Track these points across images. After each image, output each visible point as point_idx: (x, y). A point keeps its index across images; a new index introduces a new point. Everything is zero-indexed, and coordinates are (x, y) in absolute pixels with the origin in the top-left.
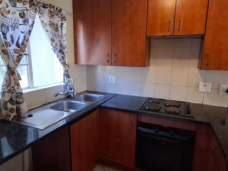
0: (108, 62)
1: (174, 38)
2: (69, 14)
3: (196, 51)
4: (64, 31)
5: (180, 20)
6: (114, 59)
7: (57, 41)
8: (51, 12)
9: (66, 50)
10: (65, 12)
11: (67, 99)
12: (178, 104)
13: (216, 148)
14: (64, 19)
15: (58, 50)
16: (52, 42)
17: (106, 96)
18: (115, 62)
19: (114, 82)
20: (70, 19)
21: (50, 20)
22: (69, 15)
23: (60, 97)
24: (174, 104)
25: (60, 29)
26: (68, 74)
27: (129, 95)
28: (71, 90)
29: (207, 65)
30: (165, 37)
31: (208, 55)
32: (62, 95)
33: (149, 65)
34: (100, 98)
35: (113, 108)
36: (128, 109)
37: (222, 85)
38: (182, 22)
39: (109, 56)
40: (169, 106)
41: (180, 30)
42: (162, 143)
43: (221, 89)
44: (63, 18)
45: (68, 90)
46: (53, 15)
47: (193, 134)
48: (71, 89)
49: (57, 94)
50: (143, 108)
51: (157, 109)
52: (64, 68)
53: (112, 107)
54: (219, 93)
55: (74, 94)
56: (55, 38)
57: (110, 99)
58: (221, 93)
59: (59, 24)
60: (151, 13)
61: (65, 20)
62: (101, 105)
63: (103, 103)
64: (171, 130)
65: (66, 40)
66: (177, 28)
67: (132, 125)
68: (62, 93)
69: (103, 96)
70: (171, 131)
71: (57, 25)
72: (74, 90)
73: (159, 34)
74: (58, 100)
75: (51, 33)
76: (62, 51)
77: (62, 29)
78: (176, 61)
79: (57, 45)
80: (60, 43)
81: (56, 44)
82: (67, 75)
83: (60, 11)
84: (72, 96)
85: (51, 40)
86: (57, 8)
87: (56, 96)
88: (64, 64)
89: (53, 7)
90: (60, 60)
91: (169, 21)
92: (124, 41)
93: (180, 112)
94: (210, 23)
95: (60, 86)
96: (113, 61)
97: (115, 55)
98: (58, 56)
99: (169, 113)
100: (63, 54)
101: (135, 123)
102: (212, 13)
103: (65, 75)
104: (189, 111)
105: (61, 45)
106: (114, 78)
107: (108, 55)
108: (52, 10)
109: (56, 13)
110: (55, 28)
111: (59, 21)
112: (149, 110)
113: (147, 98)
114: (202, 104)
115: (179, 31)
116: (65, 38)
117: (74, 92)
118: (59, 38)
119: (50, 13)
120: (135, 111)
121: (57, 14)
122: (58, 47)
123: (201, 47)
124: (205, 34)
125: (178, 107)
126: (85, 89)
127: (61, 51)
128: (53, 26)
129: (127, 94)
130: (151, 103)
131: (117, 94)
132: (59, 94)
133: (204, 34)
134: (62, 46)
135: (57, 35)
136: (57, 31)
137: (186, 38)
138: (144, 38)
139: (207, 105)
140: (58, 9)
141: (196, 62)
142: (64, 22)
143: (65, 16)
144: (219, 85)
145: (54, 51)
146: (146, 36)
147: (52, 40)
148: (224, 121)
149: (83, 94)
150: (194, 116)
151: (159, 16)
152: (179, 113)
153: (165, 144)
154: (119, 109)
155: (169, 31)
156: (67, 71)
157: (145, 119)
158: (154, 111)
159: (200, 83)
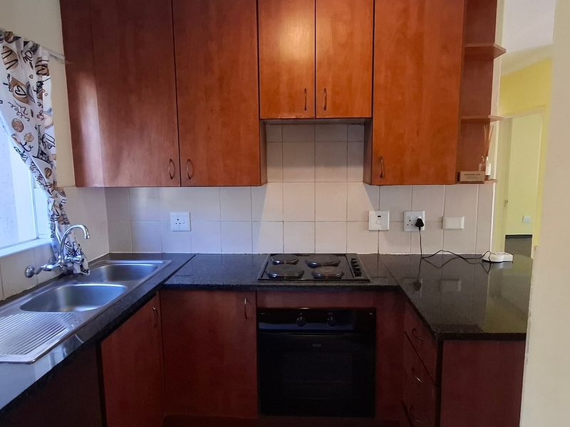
0: (172, 178)
1: (315, 124)
2: (56, 58)
3: (358, 148)
4: (47, 102)
5: (325, 89)
6: (186, 170)
7: (29, 127)
8: (11, 52)
9: (53, 151)
10: (46, 51)
11: (62, 280)
12: (335, 260)
13: (414, 329)
14: (45, 71)
15: (35, 152)
16: (15, 132)
17: (169, 261)
18: (190, 178)
19: (186, 226)
20: (58, 70)
21: (9, 71)
22: (54, 59)
23: (43, 277)
24: (328, 260)
25: (35, 95)
26: (62, 215)
27: (223, 253)
28: (75, 255)
29: (381, 176)
30: (297, 122)
31: (381, 158)
32: (50, 270)
33: (266, 182)
34: (156, 268)
35: (197, 285)
36: (234, 282)
37: (408, 214)
38: (329, 93)
39: (174, 164)
40: (318, 266)
41: (327, 108)
42: (314, 345)
43: (407, 221)
44: (42, 69)
45: (66, 257)
46: (17, 60)
47: (371, 314)
48: (74, 253)
49: (34, 269)
50: (265, 277)
51: (297, 275)
52: (51, 199)
53: (195, 283)
54: (403, 230)
55: (81, 266)
56: (24, 121)
57: (182, 266)
58: (408, 229)
59: (34, 84)
60: (265, 71)
61: (47, 74)
62: (166, 283)
63: (169, 277)
64: (330, 314)
65: (52, 125)
66: (321, 104)
67: (246, 318)
68: (50, 267)
69: (161, 262)
70: (330, 316)
71: (28, 86)
72: (82, 254)
73: (286, 116)
74: (37, 287)
75: (13, 106)
76: (45, 154)
77: (41, 97)
78: (321, 170)
79: (29, 138)
80: (39, 133)
81: (28, 135)
82: (60, 217)
83: (35, 49)
84: (78, 270)
85: (14, 126)
86: (26, 43)
87: (31, 275)
88: (52, 188)
89: (17, 38)
90: (40, 177)
91: (305, 90)
92: (209, 128)
93: (343, 274)
94: (379, 97)
95: (41, 247)
96: (184, 176)
97: (189, 160)
98: (33, 167)
99: (322, 279)
100: (48, 161)
101: (251, 313)
102: (380, 79)
103: (56, 217)
104: (359, 270)
105: (42, 139)
106: (184, 216)
107: (171, 160)
108: (13, 46)
109: (24, 56)
110: (22, 92)
111: (31, 77)
112: (279, 278)
113: (268, 256)
114: (378, 254)
115: (325, 109)
116: (48, 121)
117: (83, 260)
118: (34, 121)
119: (6, 54)
120: (250, 286)
121: (26, 58)
122: (35, 143)
123: (366, 142)
124: (372, 118)
125: (336, 265)
126: (105, 251)
127: (43, 153)
128: (15, 88)
129: (220, 253)
130: (279, 263)
131: (195, 255)
132: (41, 269)
133: (371, 116)
134: (43, 142)
135: (28, 111)
136: (27, 102)
137: (338, 123)
138: (254, 122)
139: (386, 255)
140: (30, 45)
141: (359, 171)
142: (44, 78)
143: (46, 62)
144: (403, 214)
145: (22, 155)
146: (260, 119)
147: (18, 126)
148: (418, 280)
149: (104, 264)
150: (369, 278)
151: (285, 78)
152: (340, 278)
153: (320, 345)
154: (212, 286)
155: (306, 109)
156: (61, 206)
157: (273, 301)
158: (290, 279)
159: (370, 212)
